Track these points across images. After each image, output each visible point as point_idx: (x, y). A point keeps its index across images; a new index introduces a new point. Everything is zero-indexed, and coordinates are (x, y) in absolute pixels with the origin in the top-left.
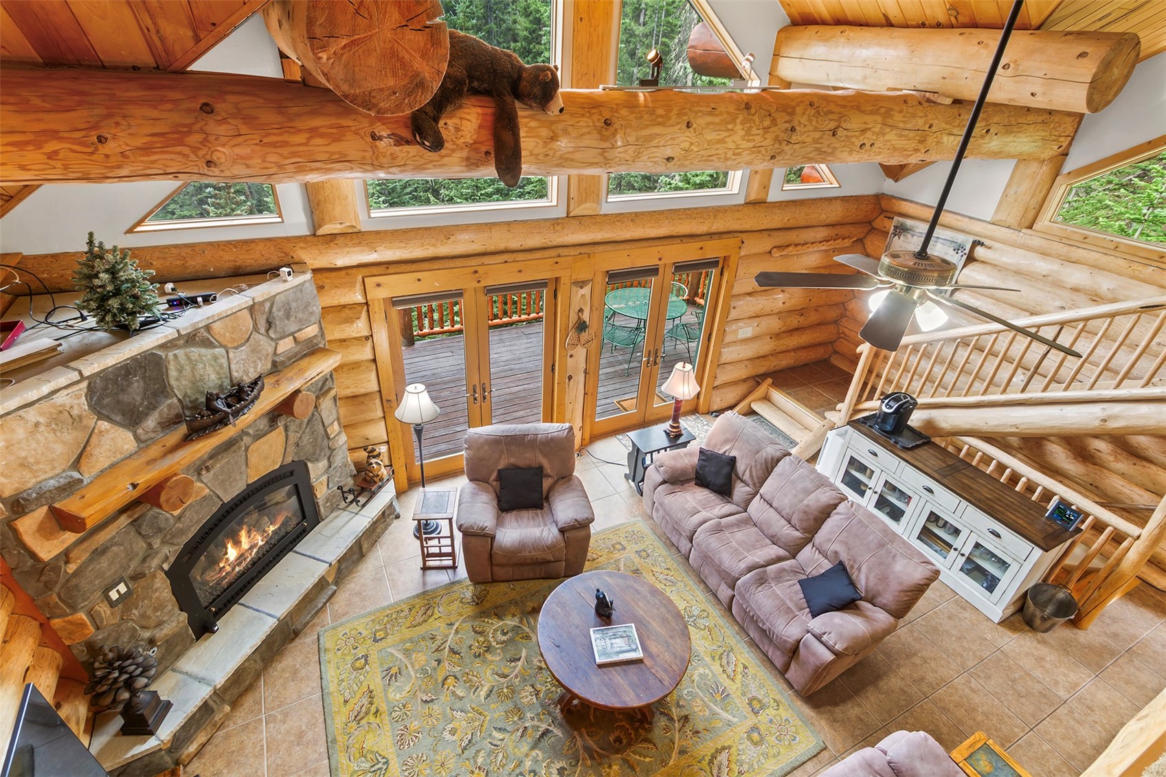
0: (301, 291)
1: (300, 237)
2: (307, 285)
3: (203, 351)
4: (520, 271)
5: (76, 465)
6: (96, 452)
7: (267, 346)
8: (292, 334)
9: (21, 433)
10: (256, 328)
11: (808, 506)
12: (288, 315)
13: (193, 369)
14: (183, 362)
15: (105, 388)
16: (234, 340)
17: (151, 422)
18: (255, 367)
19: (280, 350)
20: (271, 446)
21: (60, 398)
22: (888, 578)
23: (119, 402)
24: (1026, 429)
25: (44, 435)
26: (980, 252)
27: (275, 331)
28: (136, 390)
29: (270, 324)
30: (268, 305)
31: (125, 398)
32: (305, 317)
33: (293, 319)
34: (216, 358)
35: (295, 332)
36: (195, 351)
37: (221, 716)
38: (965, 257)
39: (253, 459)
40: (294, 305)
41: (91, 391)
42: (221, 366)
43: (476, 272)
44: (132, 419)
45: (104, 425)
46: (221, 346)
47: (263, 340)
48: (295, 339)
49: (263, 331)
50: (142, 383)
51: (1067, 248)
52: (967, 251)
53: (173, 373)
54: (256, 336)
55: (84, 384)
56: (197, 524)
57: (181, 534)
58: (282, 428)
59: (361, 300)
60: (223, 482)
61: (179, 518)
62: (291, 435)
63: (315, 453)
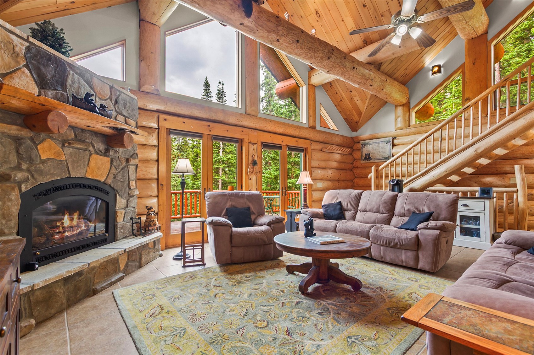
0: (132, 101)
5: (4, 76)
6: (17, 80)
8: (125, 116)
10: (110, 98)
11: (385, 199)
12: (125, 106)
13: (79, 87)
14: (76, 80)
15: (36, 56)
16: (100, 94)
17: (50, 93)
19: (118, 118)
20: (103, 164)
21: (13, 37)
22: (439, 205)
23: (40, 69)
24: (450, 170)
26: (396, 141)
27: (118, 108)
30: (118, 93)
31: (43, 69)
32: (131, 113)
33: (126, 110)
35: (127, 117)
36: (82, 81)
37: (27, 324)
38: (391, 144)
39: (92, 164)
40: (128, 104)
41: (28, 50)
43: (209, 126)
45: (27, 70)
46: (94, 91)
47: (112, 107)
48: (125, 120)
49: (113, 102)
50: (53, 71)
51: (424, 127)
52: (391, 142)
53: (69, 80)
54: (110, 102)
55: (27, 44)
56: (53, 175)
57: (41, 173)
58: (109, 159)
59: (155, 126)
60: (73, 162)
61: (43, 162)
62: (113, 168)
63: (121, 190)
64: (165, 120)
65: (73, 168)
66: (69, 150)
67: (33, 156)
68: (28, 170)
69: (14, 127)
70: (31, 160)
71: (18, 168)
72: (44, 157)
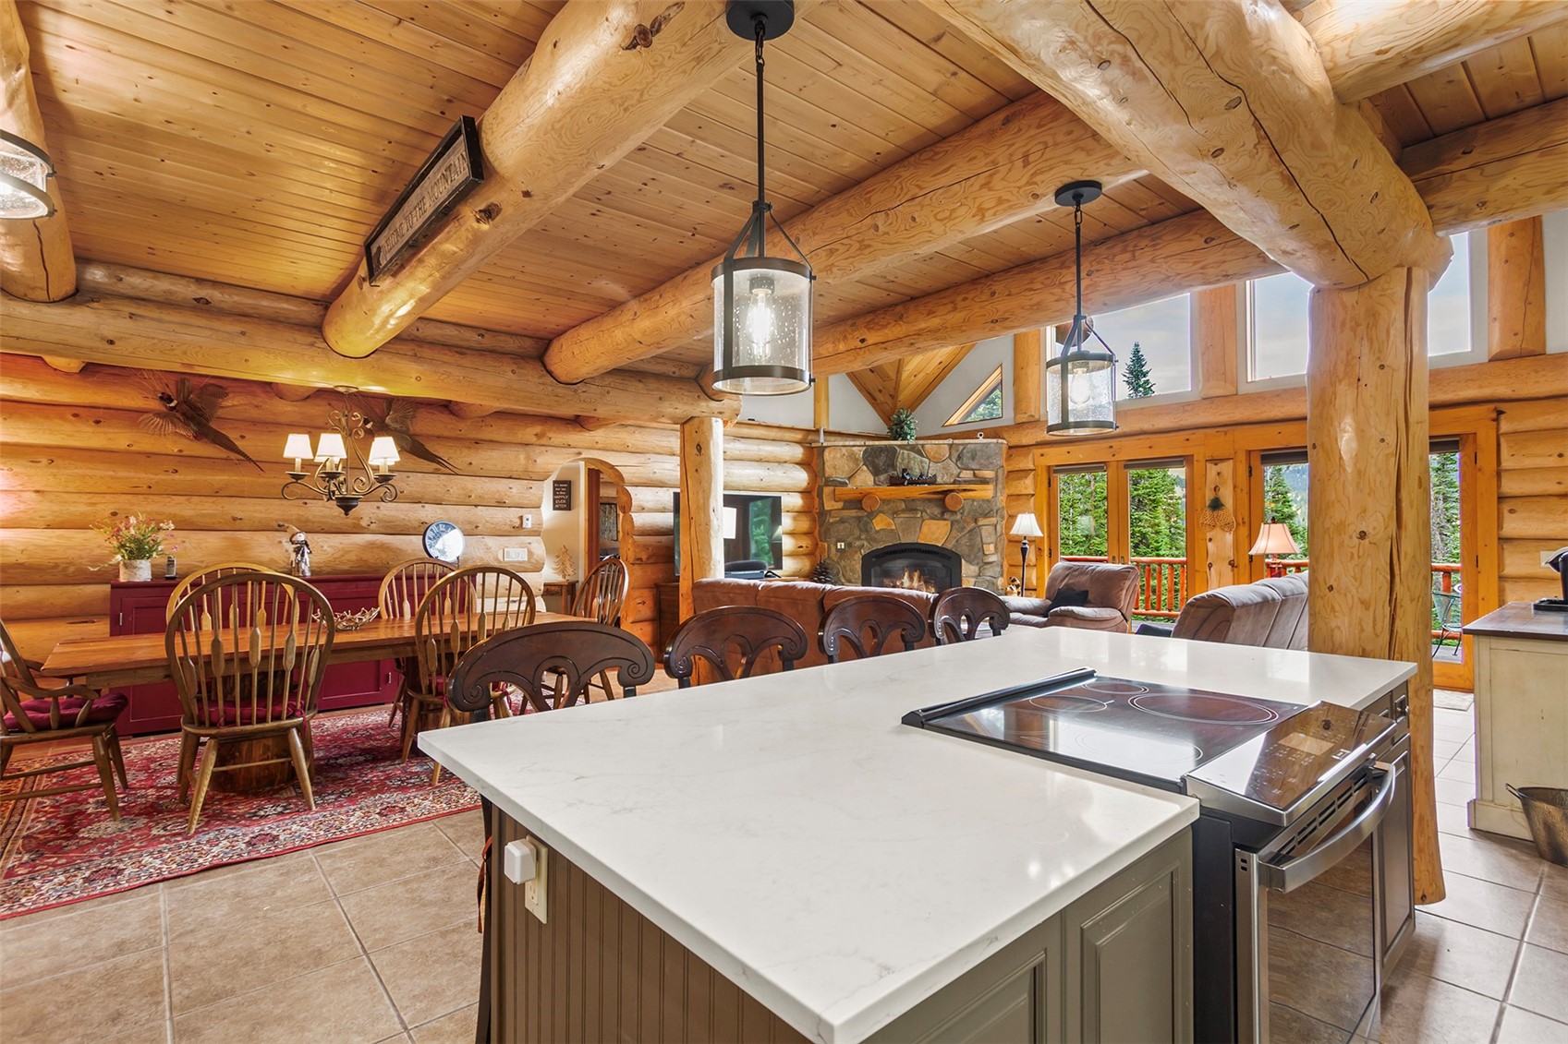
0: (987, 447)
1: (1008, 426)
2: (992, 445)
3: (917, 456)
4: (1151, 447)
5: (849, 478)
6: (858, 477)
7: (956, 471)
8: (973, 470)
9: (838, 455)
10: (950, 457)
12: (973, 458)
13: (909, 462)
14: (906, 456)
15: (871, 453)
16: (935, 458)
17: (882, 477)
18: (942, 478)
19: (961, 475)
20: (941, 528)
21: (853, 449)
23: (874, 462)
25: (844, 460)
27: (962, 464)
28: (881, 461)
29: (959, 458)
30: (961, 448)
31: (876, 461)
32: (986, 463)
33: (976, 461)
34: (922, 462)
35: (976, 470)
36: (913, 454)
39: (925, 529)
40: (979, 453)
41: (865, 452)
42: (923, 467)
43: (1111, 447)
44: (876, 472)
45: (865, 468)
46: (927, 458)
47: (952, 465)
48: (974, 473)
49: (954, 460)
50: (886, 457)
53: (900, 460)
54: (949, 461)
55: (864, 448)
56: (885, 542)
57: (875, 541)
58: (949, 523)
59: (1032, 467)
60: (904, 530)
61: (877, 532)
62: (954, 531)
63: (969, 556)
64: (1042, 455)
65: (904, 535)
66: (898, 521)
67: (869, 529)
68: (866, 539)
69: (854, 511)
70: (867, 531)
71: (859, 538)
72: (877, 529)
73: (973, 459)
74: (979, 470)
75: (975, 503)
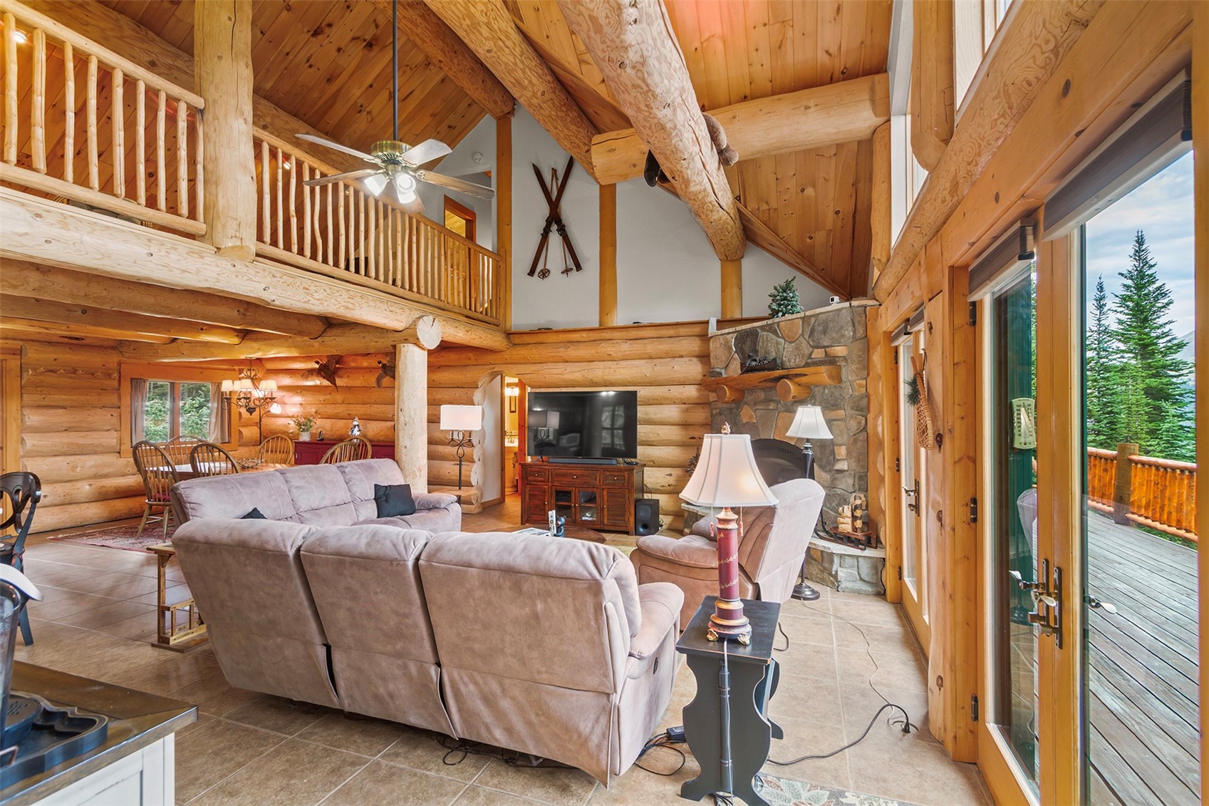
0: (838, 315)
2: (844, 311)
3: (773, 337)
5: (725, 368)
6: (731, 366)
7: (806, 349)
8: (825, 347)
10: (802, 334)
13: (767, 345)
14: (765, 339)
15: (740, 339)
18: (795, 360)
19: (813, 356)
21: (729, 336)
23: (742, 348)
25: (722, 350)
27: (813, 341)
28: (747, 346)
29: (811, 333)
30: (813, 320)
31: (744, 347)
32: (836, 337)
33: (828, 335)
34: (777, 343)
35: (828, 347)
36: (770, 335)
40: (831, 325)
41: (736, 339)
42: (779, 350)
44: (743, 359)
45: (736, 355)
46: (783, 338)
47: (804, 344)
48: (825, 352)
49: (807, 337)
50: (750, 343)
53: (761, 344)
54: (801, 339)
55: (736, 334)
60: (763, 424)
63: (821, 459)
65: (762, 430)
66: (759, 413)
67: (737, 422)
70: (736, 424)
72: (744, 422)
73: (825, 332)
74: (831, 346)
75: (827, 391)
